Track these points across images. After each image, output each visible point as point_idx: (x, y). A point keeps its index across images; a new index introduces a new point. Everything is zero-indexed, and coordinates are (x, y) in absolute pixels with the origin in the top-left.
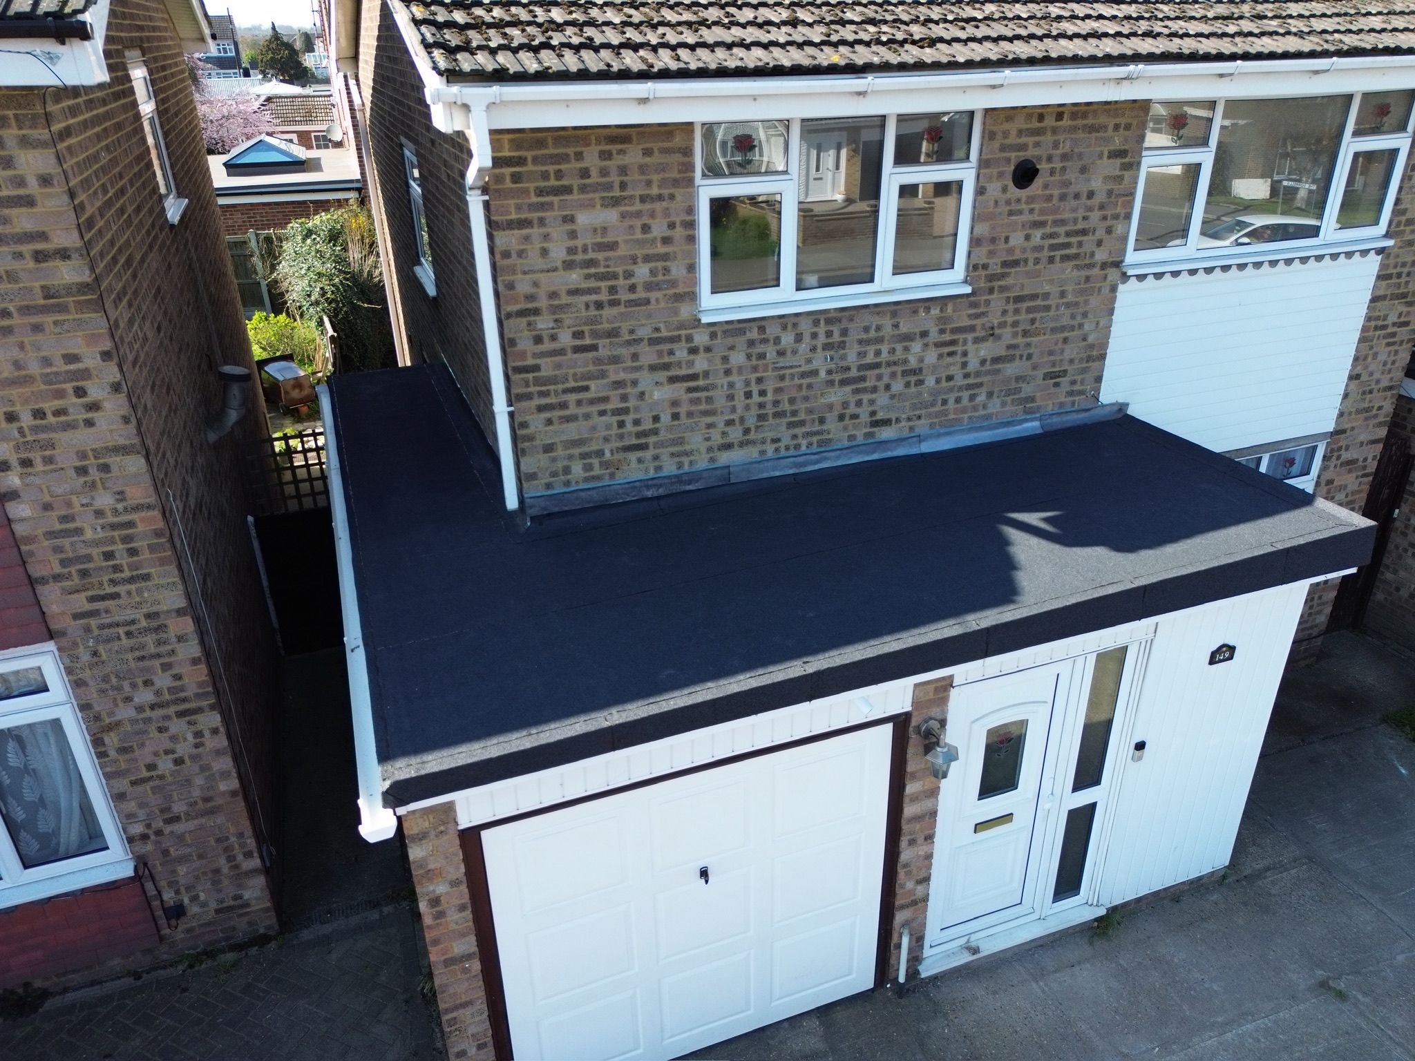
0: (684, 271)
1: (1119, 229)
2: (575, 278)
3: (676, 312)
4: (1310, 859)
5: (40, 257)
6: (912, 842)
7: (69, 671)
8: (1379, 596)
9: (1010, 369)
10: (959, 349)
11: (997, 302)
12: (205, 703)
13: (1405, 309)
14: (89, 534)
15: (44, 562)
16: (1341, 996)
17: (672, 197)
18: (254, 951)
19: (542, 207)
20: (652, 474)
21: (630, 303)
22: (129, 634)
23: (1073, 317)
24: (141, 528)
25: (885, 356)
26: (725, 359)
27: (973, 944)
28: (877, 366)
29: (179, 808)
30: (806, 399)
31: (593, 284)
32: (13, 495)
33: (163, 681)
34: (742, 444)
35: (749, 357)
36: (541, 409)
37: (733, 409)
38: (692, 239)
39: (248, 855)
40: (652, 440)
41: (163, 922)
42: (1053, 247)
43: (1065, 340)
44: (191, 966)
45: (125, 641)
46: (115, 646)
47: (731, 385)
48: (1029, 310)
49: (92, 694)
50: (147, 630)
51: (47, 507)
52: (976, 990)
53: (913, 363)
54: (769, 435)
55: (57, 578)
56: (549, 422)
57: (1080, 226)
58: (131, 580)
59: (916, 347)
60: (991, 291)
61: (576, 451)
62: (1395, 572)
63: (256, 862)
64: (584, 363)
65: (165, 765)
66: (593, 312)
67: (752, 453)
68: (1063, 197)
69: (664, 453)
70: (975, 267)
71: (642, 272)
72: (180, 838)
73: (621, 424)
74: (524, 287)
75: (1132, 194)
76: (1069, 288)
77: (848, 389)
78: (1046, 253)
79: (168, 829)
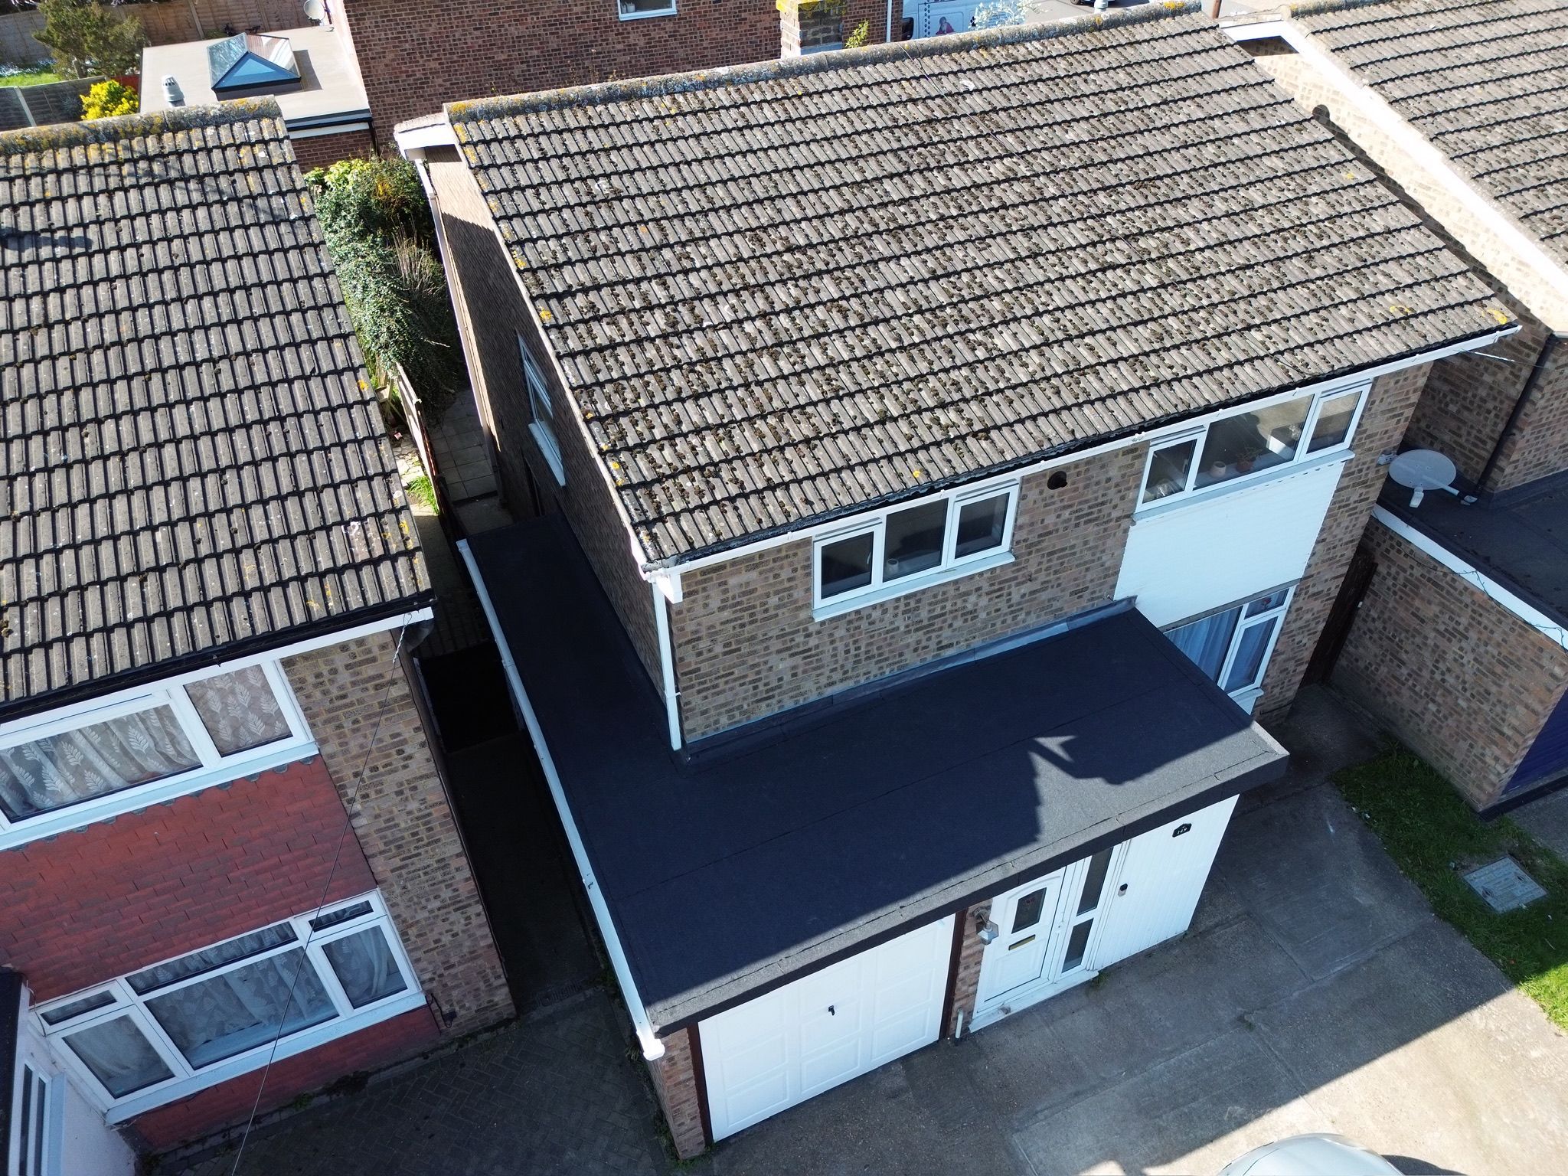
0: (802, 593)
1: (1131, 495)
2: (726, 614)
3: (796, 617)
4: (1249, 914)
5: (377, 687)
6: (966, 968)
7: (387, 900)
8: (1343, 662)
9: (1044, 596)
10: (1005, 592)
11: (1034, 559)
12: (472, 901)
13: (1364, 491)
14: (403, 825)
15: (375, 845)
16: (1250, 1027)
17: (795, 555)
18: (502, 1030)
19: (705, 581)
20: (776, 711)
21: (764, 619)
22: (425, 874)
23: (1093, 554)
24: (435, 815)
25: (949, 607)
26: (831, 635)
27: (1006, 1006)
28: (943, 615)
29: (454, 960)
30: (890, 645)
31: (739, 615)
32: (357, 814)
33: (446, 894)
34: (842, 681)
35: (848, 630)
36: (699, 692)
37: (836, 662)
38: (809, 575)
39: (499, 977)
40: (777, 692)
41: (442, 1023)
42: (1078, 518)
43: (1087, 570)
44: (461, 1046)
45: (423, 878)
46: (417, 881)
47: (835, 649)
48: (1059, 558)
49: (401, 909)
50: (439, 868)
51: (377, 816)
52: (1007, 1035)
53: (970, 607)
54: (862, 671)
55: (382, 853)
56: (706, 697)
57: (1100, 500)
58: (428, 844)
59: (973, 598)
60: (1030, 553)
61: (723, 710)
62: (1356, 647)
63: (503, 980)
64: (732, 659)
65: (446, 939)
66: (738, 630)
67: (850, 684)
68: (1086, 487)
69: (786, 698)
70: (1018, 543)
71: (774, 600)
72: (455, 976)
73: (755, 688)
74: (690, 627)
75: (1141, 473)
76: (1091, 538)
77: (921, 633)
78: (1073, 522)
79: (446, 973)
